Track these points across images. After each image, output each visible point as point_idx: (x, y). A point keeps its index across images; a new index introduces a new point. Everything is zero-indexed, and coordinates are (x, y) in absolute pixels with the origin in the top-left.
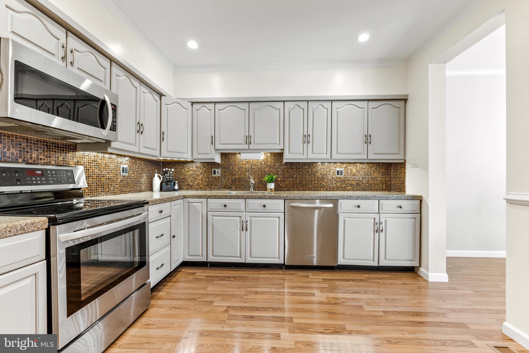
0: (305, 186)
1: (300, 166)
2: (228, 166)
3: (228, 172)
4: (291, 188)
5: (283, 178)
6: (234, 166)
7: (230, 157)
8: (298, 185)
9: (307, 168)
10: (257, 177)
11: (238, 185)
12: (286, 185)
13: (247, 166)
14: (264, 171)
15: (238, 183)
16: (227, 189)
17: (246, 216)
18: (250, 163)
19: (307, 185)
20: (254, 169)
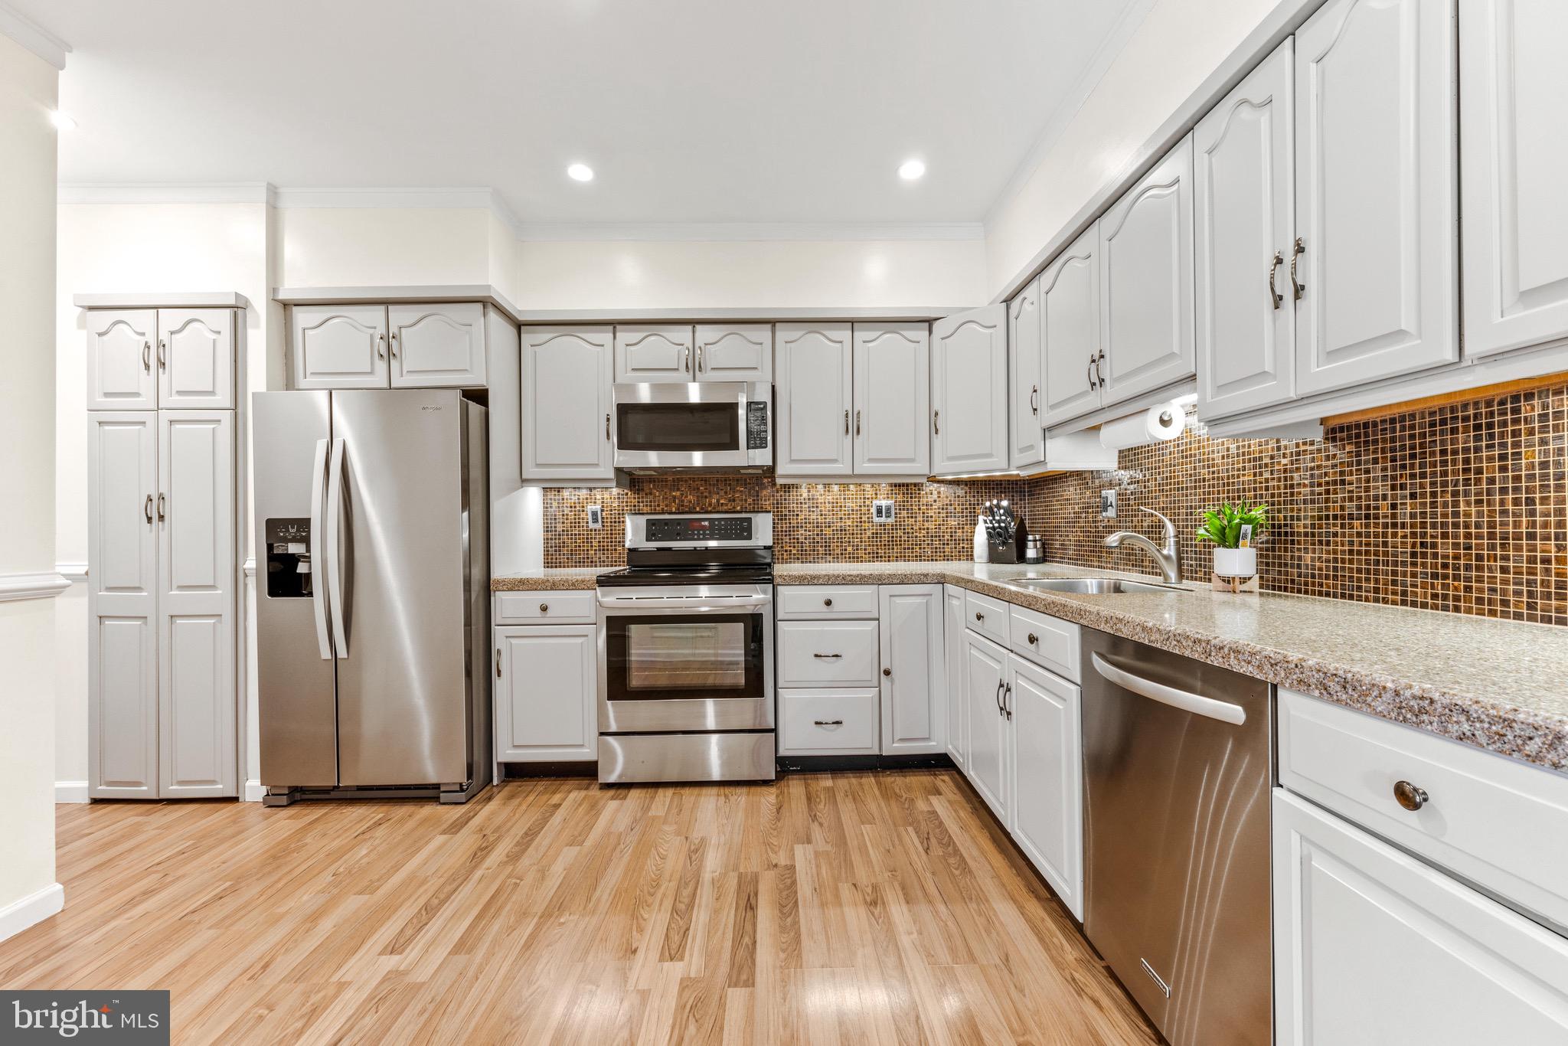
3: (1135, 499)
6: (1147, 478)
16: (1133, 566)
18: (1191, 456)
20: (1204, 480)
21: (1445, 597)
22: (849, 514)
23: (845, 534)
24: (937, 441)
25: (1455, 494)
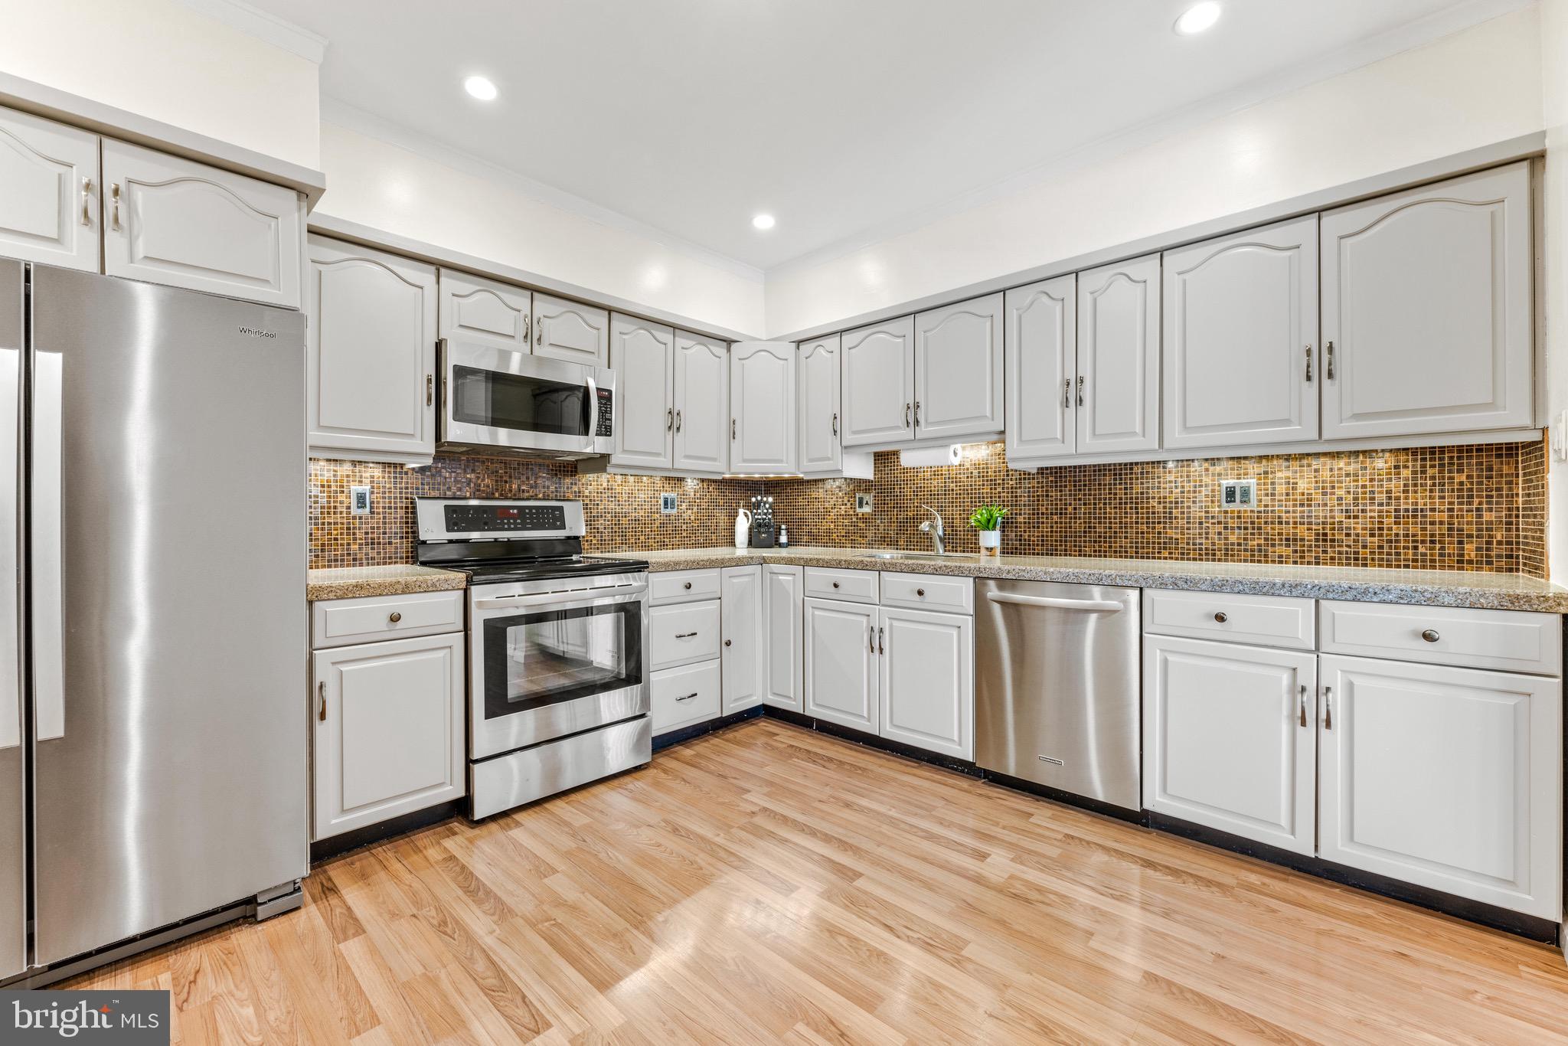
0: (1105, 542)
1: (1085, 476)
2: (891, 485)
3: (891, 500)
4: (1056, 546)
5: (1034, 514)
6: (902, 486)
7: (894, 462)
8: (1080, 537)
9: (1110, 484)
10: (960, 514)
11: (914, 534)
12: (1043, 536)
13: (935, 483)
14: (979, 497)
15: (914, 530)
16: (888, 545)
17: (881, 617)
18: (942, 474)
19: (1110, 537)
20: (953, 490)
21: (1100, 551)
22: (642, 505)
23: (639, 524)
24: (735, 445)
25: (1105, 504)
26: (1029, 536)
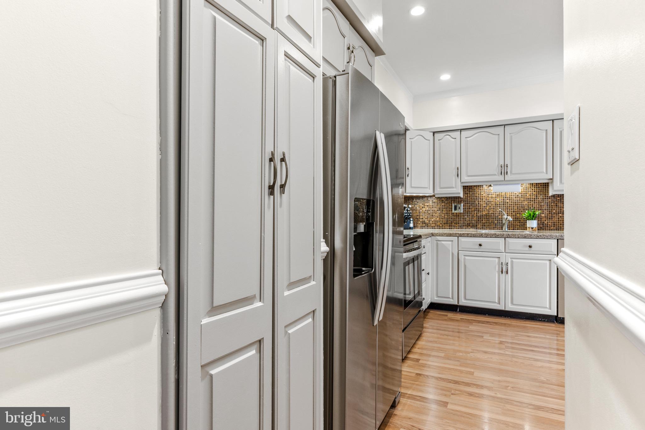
2: (473, 200)
3: (473, 207)
5: (550, 213)
6: (480, 201)
7: (475, 190)
10: (512, 213)
11: (486, 222)
13: (498, 199)
14: (522, 206)
15: (486, 220)
16: (471, 227)
17: (506, 258)
18: (502, 196)
20: (508, 203)
24: (408, 180)
26: (547, 222)
